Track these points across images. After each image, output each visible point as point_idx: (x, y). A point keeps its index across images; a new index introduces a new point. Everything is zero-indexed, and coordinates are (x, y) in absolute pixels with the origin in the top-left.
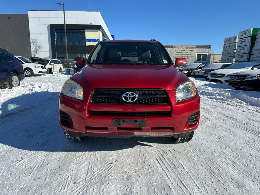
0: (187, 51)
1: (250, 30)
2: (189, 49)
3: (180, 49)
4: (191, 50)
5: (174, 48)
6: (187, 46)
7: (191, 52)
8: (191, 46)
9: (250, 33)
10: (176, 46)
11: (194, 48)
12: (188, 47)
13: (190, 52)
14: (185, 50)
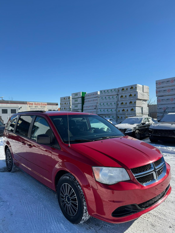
0: (40, 108)
1: (80, 93)
2: (41, 105)
3: (34, 106)
4: (43, 106)
5: (29, 105)
6: (39, 103)
7: (44, 108)
8: (43, 103)
9: (80, 95)
10: (30, 102)
11: (46, 105)
12: (41, 104)
13: (43, 108)
14: (39, 106)
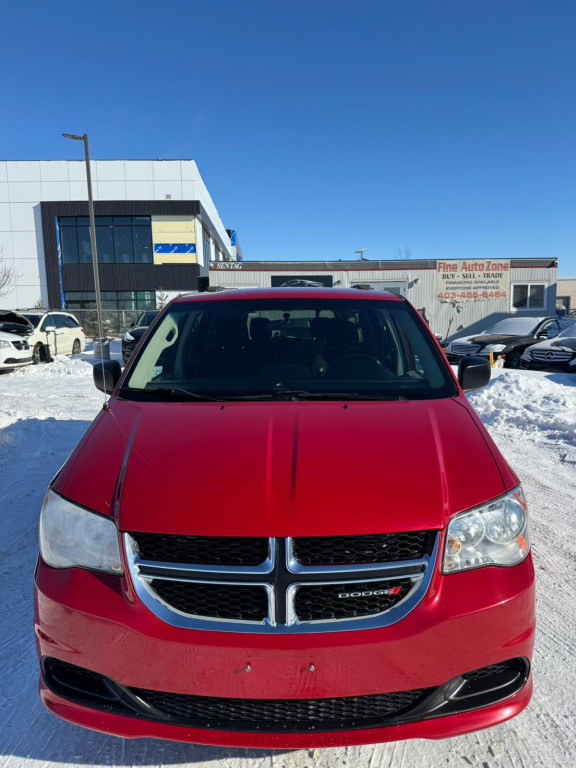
0: (482, 279)
2: (488, 269)
3: (459, 273)
4: (495, 272)
5: (442, 270)
6: (481, 262)
7: (496, 279)
8: (493, 261)
10: (447, 262)
11: (505, 267)
12: (486, 266)
13: (492, 279)
14: (477, 273)
